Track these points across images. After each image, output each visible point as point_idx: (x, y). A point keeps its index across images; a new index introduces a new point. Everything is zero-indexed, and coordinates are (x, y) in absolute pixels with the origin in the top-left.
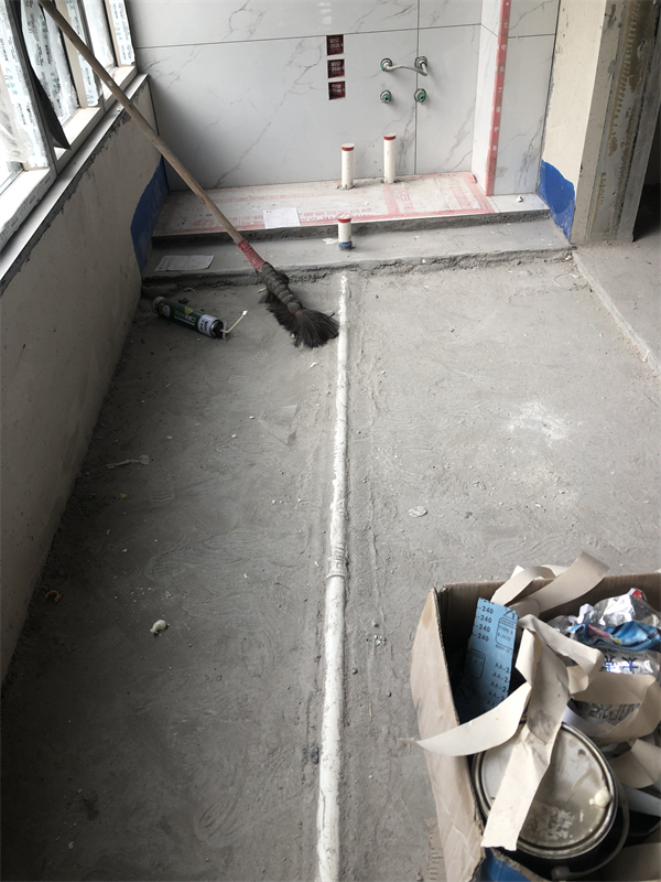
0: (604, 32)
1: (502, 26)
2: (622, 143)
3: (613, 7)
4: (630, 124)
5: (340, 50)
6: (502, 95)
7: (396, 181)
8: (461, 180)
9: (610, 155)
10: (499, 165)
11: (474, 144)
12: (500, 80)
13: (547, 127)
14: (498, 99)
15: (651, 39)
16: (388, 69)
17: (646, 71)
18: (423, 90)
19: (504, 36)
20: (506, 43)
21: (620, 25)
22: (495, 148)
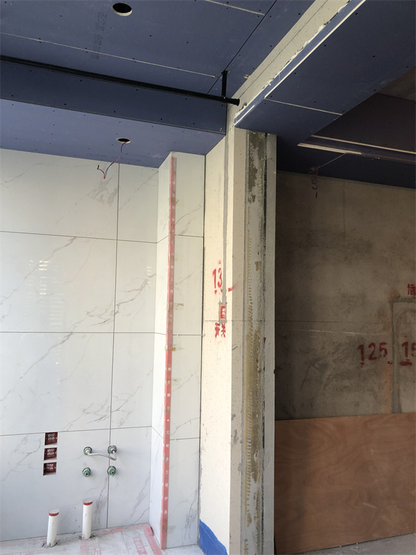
0: (232, 446)
1: (166, 433)
2: (255, 517)
3: (236, 432)
4: (257, 504)
5: (55, 441)
6: (168, 475)
7: (92, 537)
8: (142, 532)
9: (248, 526)
10: (170, 524)
11: (151, 503)
12: (167, 466)
13: (201, 497)
14: (166, 478)
15: (262, 450)
16: (89, 454)
17: (261, 469)
18: (113, 467)
19: (167, 439)
20: (169, 443)
21: (241, 442)
22: (166, 512)
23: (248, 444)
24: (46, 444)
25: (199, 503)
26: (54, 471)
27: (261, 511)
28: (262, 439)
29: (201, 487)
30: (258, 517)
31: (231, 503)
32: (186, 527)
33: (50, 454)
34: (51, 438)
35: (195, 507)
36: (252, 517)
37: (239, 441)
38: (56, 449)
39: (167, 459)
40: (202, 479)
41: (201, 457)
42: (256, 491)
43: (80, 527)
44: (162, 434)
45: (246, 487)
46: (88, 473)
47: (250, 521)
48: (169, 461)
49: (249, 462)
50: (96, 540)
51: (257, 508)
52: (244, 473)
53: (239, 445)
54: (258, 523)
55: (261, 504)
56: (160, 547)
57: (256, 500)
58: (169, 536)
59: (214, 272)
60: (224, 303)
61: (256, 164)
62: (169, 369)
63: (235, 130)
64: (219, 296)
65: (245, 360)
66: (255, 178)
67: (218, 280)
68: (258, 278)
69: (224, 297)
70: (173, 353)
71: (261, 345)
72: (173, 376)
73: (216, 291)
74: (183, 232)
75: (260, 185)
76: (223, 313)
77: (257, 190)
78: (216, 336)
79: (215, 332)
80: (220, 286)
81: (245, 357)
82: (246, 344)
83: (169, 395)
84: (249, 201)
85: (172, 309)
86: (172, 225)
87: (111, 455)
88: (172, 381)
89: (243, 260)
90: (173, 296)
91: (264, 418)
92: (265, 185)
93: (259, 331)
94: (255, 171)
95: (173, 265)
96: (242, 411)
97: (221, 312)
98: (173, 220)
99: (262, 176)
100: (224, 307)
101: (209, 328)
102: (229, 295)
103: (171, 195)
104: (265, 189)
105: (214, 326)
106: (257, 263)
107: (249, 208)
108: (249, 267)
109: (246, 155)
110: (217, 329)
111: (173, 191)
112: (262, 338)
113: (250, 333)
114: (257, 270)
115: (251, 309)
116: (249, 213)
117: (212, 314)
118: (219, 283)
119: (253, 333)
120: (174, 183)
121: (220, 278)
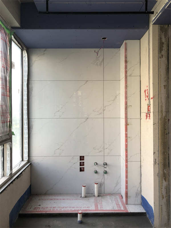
0: (154, 165)
1: (126, 159)
2: (165, 196)
3: (156, 159)
4: (167, 191)
5: (84, 160)
6: (127, 175)
7: (98, 196)
8: (118, 197)
9: (162, 200)
10: (129, 195)
11: (121, 186)
12: (127, 172)
13: (142, 185)
14: (127, 177)
15: (168, 168)
16: (96, 165)
17: (168, 177)
18: (106, 171)
19: (127, 161)
20: (127, 163)
21: (158, 164)
22: (127, 190)
23: (162, 165)
24: (80, 160)
25: (141, 188)
26: (84, 170)
27: (168, 194)
28: (168, 163)
29: (142, 182)
30: (167, 197)
31: (154, 189)
32: (136, 197)
33: (82, 164)
34: (82, 158)
35: (139, 189)
36: (164, 196)
37: (157, 163)
38: (84, 162)
39: (127, 169)
40: (142, 178)
41: (141, 169)
42: (166, 185)
43: (94, 192)
44: (125, 159)
45: (161, 183)
46: (96, 172)
47: (163, 198)
48: (127, 170)
49: (162, 173)
50: (100, 198)
51: (166, 193)
52: (160, 178)
53: (157, 165)
54: (167, 199)
55: (168, 191)
56: (125, 203)
57: (166, 189)
58: (128, 200)
59: (145, 91)
60: (149, 104)
61: (163, 40)
62: (126, 133)
63: (153, 26)
64: (147, 101)
65: (159, 129)
66: (163, 47)
67: (147, 94)
68: (165, 93)
69: (149, 102)
70: (128, 126)
71: (167, 123)
72: (128, 136)
73: (146, 99)
74: (131, 74)
75: (165, 50)
76: (149, 109)
77: (164, 52)
78: (146, 119)
79: (146, 117)
80: (147, 97)
81: (159, 127)
82: (160, 122)
83: (127, 143)
84: (160, 58)
85: (127, 108)
86: (126, 72)
87: (105, 166)
88: (128, 138)
89: (158, 85)
90: (127, 102)
91: (169, 154)
92: (168, 50)
93: (166, 116)
94: (163, 43)
95: (127, 89)
96: (158, 151)
97: (148, 108)
98: (126, 70)
99: (166, 45)
100: (149, 106)
101: (143, 115)
102: (152, 101)
103: (125, 59)
104: (168, 51)
105: (146, 115)
106: (164, 86)
107: (160, 61)
108: (160, 88)
109: (158, 37)
110: (147, 116)
111: (126, 57)
112: (168, 120)
113: (161, 117)
114: (165, 89)
115: (162, 106)
116: (160, 63)
117: (144, 109)
118: (147, 96)
119: (163, 117)
120: (126, 54)
121: (148, 93)
